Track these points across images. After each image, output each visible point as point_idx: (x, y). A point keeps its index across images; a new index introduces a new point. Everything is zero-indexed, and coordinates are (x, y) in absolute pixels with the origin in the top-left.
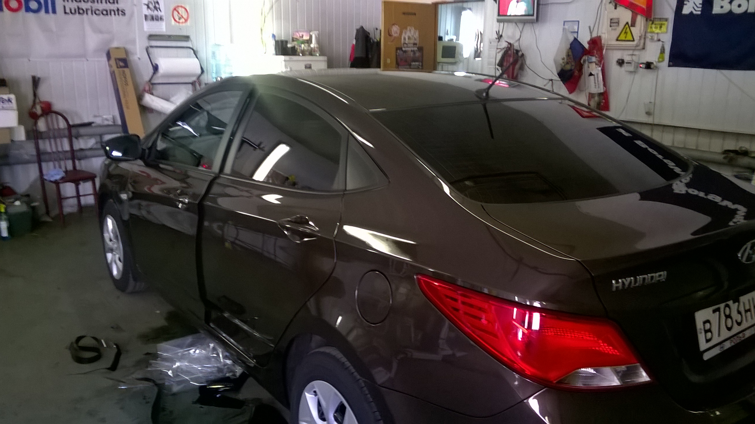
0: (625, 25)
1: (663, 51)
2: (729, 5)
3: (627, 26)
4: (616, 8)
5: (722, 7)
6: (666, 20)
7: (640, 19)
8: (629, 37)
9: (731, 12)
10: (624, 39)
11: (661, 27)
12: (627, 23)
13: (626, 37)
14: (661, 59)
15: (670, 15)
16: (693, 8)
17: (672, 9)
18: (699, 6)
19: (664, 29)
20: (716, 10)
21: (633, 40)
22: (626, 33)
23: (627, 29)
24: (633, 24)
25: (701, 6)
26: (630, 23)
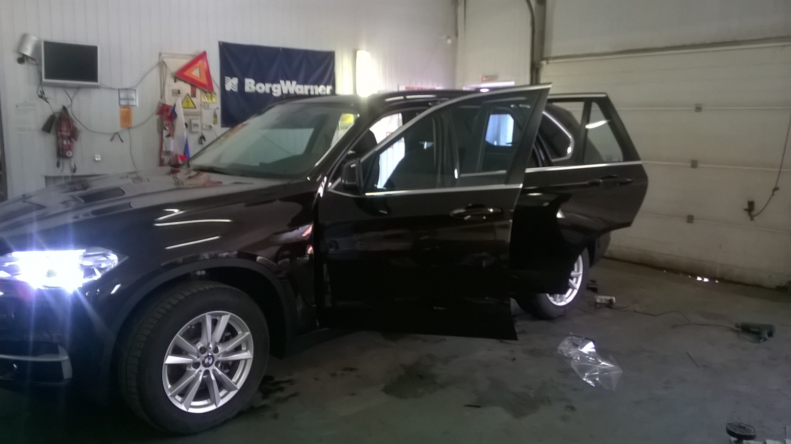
0: (186, 97)
1: (215, 116)
2: (254, 87)
3: (188, 97)
4: (175, 81)
5: (250, 88)
6: (215, 94)
7: (198, 91)
8: (191, 105)
9: (256, 92)
10: (187, 106)
11: (212, 99)
12: (188, 95)
13: (188, 105)
14: (215, 123)
15: (217, 90)
16: (232, 87)
17: (217, 86)
18: (235, 85)
19: (214, 100)
20: (247, 89)
21: (195, 108)
22: (188, 102)
23: (187, 99)
24: (194, 95)
25: (237, 86)
26: (190, 94)
